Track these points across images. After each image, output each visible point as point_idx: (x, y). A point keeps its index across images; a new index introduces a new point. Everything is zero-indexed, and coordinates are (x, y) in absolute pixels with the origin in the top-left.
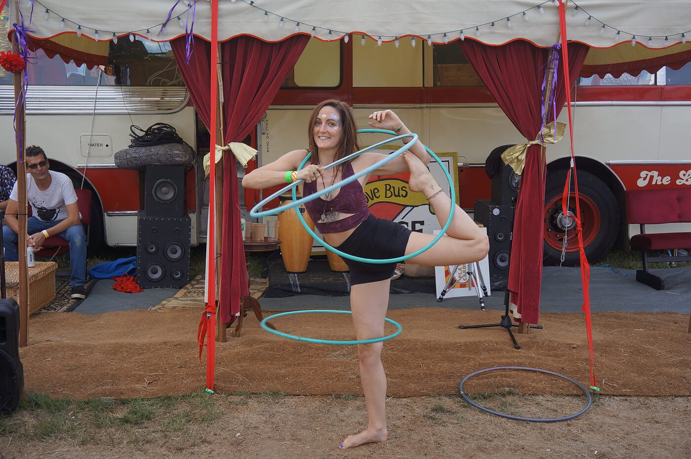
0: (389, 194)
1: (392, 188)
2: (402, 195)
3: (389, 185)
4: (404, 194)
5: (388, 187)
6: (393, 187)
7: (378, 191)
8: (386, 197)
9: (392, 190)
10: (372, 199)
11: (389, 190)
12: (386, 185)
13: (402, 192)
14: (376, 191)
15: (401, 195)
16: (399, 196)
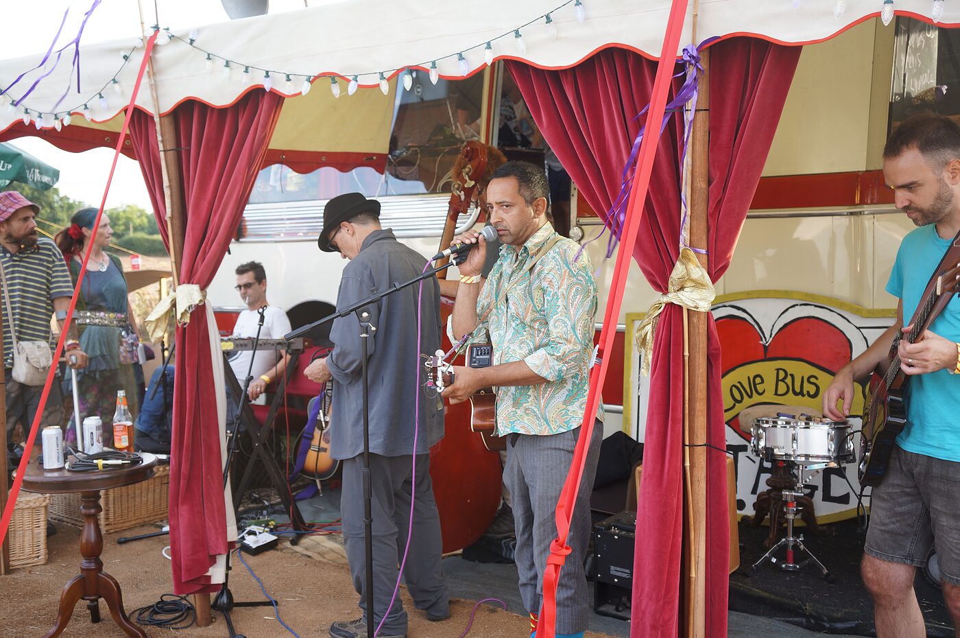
0: (782, 388)
1: (789, 377)
2: (808, 392)
3: (785, 372)
4: (812, 390)
5: (782, 375)
6: (792, 375)
7: (763, 381)
8: (776, 394)
9: (789, 380)
10: (750, 397)
11: (783, 380)
12: (778, 370)
13: (809, 388)
14: (758, 380)
15: (805, 392)
16: (801, 393)
